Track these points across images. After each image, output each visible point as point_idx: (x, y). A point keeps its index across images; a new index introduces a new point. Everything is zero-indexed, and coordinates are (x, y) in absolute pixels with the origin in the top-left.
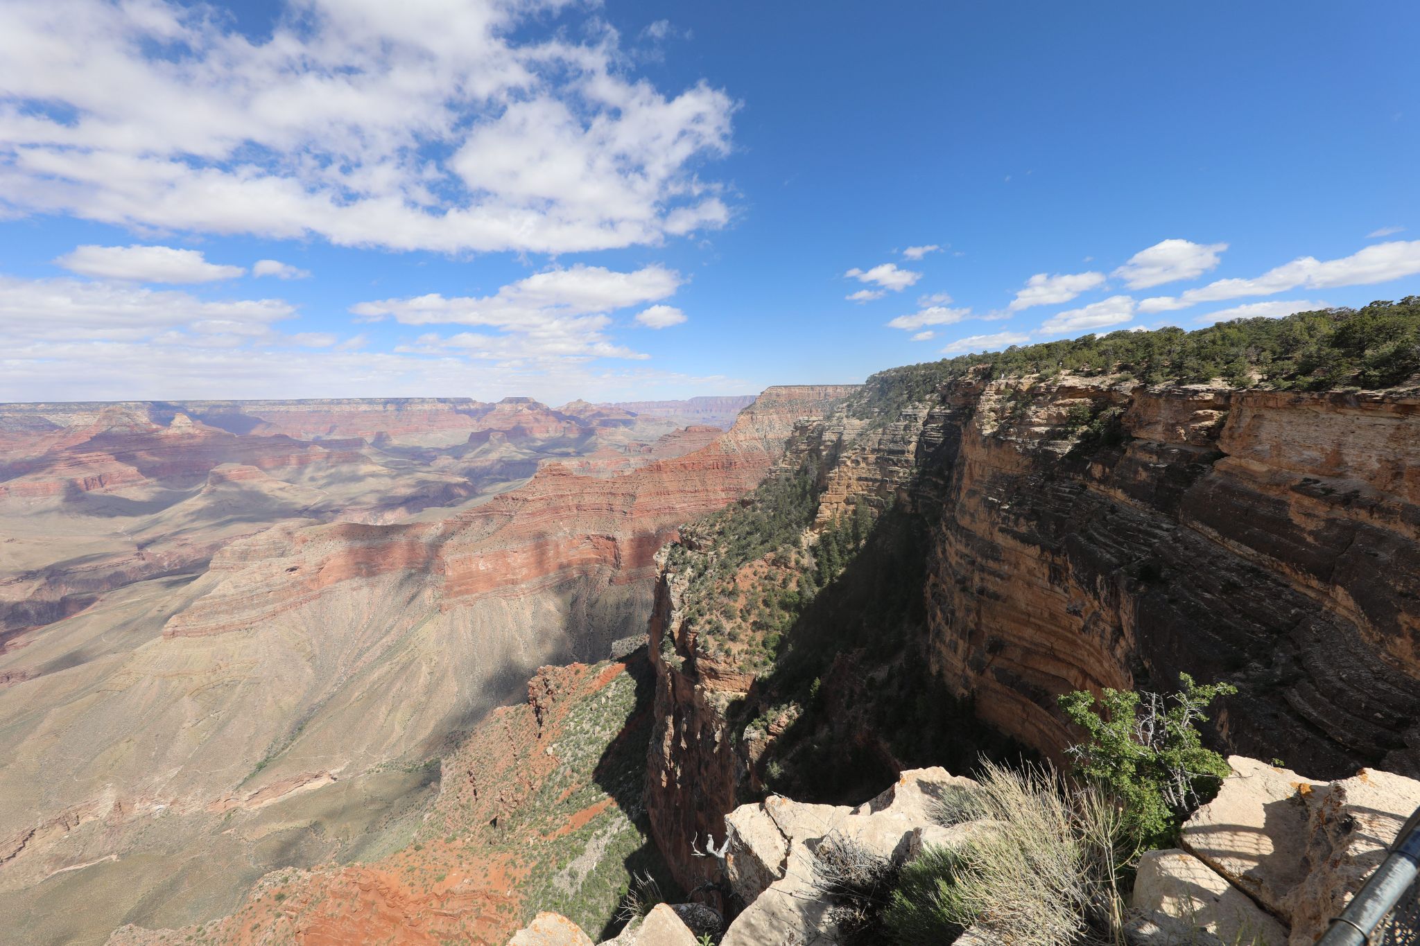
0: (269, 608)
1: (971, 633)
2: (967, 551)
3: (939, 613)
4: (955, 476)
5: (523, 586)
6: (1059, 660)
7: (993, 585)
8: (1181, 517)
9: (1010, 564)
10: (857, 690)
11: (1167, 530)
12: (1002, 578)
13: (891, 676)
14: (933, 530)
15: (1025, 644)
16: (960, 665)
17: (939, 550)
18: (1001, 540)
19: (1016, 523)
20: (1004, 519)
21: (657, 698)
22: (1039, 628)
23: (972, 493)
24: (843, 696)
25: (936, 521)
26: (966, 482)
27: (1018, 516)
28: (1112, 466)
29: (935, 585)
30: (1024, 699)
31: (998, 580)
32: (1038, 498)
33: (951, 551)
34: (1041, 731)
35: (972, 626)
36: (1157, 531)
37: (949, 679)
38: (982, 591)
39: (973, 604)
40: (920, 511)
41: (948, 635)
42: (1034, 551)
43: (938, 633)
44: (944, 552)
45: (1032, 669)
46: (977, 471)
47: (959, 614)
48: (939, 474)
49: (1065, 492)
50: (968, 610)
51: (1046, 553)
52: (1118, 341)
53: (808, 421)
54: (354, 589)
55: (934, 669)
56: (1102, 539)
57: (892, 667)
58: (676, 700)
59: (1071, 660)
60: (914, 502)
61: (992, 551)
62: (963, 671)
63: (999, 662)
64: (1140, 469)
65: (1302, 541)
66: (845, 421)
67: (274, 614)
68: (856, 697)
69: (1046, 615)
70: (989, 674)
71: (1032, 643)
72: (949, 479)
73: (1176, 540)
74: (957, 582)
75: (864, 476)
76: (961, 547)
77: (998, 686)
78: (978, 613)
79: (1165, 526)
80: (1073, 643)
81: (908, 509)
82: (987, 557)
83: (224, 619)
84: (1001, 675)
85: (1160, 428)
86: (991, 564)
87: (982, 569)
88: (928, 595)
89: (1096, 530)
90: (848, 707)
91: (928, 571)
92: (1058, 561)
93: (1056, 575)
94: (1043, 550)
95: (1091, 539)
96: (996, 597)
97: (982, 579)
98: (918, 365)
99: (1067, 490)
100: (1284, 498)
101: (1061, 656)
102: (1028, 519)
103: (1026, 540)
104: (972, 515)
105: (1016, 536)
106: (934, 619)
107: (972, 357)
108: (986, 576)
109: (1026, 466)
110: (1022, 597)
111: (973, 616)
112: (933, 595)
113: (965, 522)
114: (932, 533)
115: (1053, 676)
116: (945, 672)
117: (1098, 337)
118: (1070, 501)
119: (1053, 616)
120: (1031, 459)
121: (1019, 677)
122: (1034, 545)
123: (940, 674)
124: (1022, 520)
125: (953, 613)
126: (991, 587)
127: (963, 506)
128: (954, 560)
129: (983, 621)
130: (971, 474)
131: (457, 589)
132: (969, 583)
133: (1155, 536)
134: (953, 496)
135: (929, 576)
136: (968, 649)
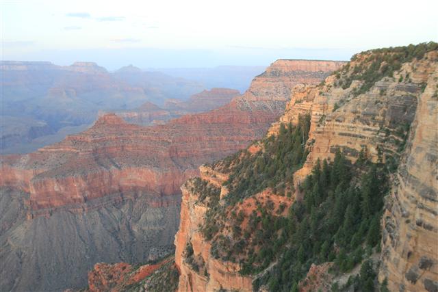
1: (410, 253)
2: (413, 193)
3: (389, 238)
4: (410, 136)
7: (428, 219)
12: (435, 214)
13: (349, 283)
16: (400, 277)
17: (393, 191)
23: (419, 149)
25: (395, 168)
26: (417, 140)
29: (388, 218)
31: (432, 215)
33: (401, 193)
35: (411, 249)
38: (420, 223)
39: (413, 233)
40: (384, 162)
41: (394, 254)
43: (387, 253)
44: (396, 193)
46: (424, 133)
47: (402, 240)
48: (400, 133)
50: (409, 237)
55: (381, 278)
60: (380, 154)
62: (402, 281)
63: (427, 275)
70: (419, 283)
72: (406, 138)
75: (344, 132)
76: (408, 190)
78: (416, 240)
81: (375, 160)
82: (426, 198)
86: (429, 204)
87: (422, 207)
88: (383, 225)
91: (384, 207)
96: (429, 228)
97: (421, 215)
104: (419, 166)
106: (384, 243)
111: (412, 241)
112: (386, 226)
113: (413, 171)
114: (391, 179)
123: (385, 283)
126: (427, 221)
127: (413, 159)
128: (402, 199)
130: (420, 135)
132: (411, 218)
134: (407, 152)
135: (385, 211)
136: (407, 265)
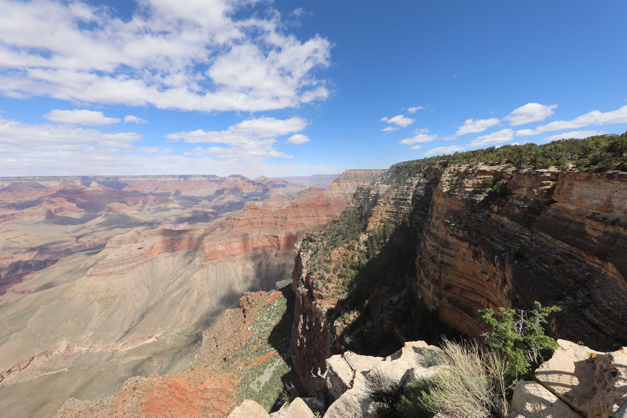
0: (130, 265)
1: (437, 281)
2: (435, 244)
3: (422, 271)
4: (430, 210)
5: (238, 257)
6: (477, 294)
7: (447, 260)
8: (535, 230)
9: (455, 251)
10: (385, 305)
11: (528, 236)
12: (451, 257)
13: (400, 300)
14: (419, 235)
15: (461, 286)
16: (431, 295)
17: (422, 244)
18: (450, 239)
19: (458, 232)
20: (452, 230)
21: (296, 307)
22: (468, 279)
23: (437, 218)
24: (378, 308)
25: (421, 230)
26: (435, 213)
27: (459, 229)
28: (502, 207)
29: (420, 259)
30: (461, 311)
31: (449, 257)
32: (467, 220)
33: (428, 244)
34: (468, 326)
35: (437, 278)
36: (523, 236)
37: (426, 301)
38: (442, 262)
39: (438, 268)
40: (414, 226)
41: (426, 282)
42: (466, 244)
43: (422, 281)
44: (425, 244)
45: (464, 298)
46: (440, 208)
47: (431, 273)
48: (423, 209)
49: (480, 218)
50: (435, 271)
51: (471, 246)
52: (506, 150)
53: (363, 186)
54: (166, 257)
55: (420, 297)
56: (497, 239)
57: (400, 296)
58: (304, 308)
59: (483, 294)
60: (411, 222)
61: (447, 244)
62: (433, 298)
63: (449, 294)
64: (515, 208)
65: (592, 242)
66: (380, 185)
67: (133, 267)
68: (384, 309)
69: (471, 273)
70: (444, 299)
71: (464, 286)
72: (427, 212)
73: (532, 240)
74: (431, 258)
75: (388, 210)
76: (432, 243)
77: (449, 305)
78: (440, 272)
79: (527, 234)
80: (484, 286)
81: (408, 225)
82: (444, 247)
83: (111, 269)
84: (450, 300)
85: (525, 189)
86: (446, 250)
87: (442, 252)
88: (417, 264)
89: (495, 235)
90: (381, 313)
91: (417, 253)
92: (477, 249)
93: (476, 256)
94: (470, 244)
95: (492, 239)
96: (448, 265)
97: (442, 257)
98: (413, 160)
99: (482, 217)
100: (583, 222)
101: (478, 292)
102: (463, 230)
103: (462, 239)
104: (438, 228)
105: (458, 238)
106: (420, 275)
107: (438, 157)
108: (444, 255)
109: (463, 206)
110: (460, 265)
111: (437, 274)
112: (419, 264)
113: (434, 231)
114: (419, 236)
115: (474, 301)
116: (424, 298)
117: (496, 147)
118: (483, 222)
119: (474, 274)
120: (465, 203)
121: (458, 301)
122: (466, 242)
123: (422, 299)
124: (460, 230)
125: (428, 272)
126: (446, 261)
127: (433, 224)
128: (429, 248)
129: (442, 276)
130: (437, 210)
131: (210, 258)
132: (436, 259)
133: (522, 238)
134: (429, 219)
135: (417, 255)
136: (435, 288)
